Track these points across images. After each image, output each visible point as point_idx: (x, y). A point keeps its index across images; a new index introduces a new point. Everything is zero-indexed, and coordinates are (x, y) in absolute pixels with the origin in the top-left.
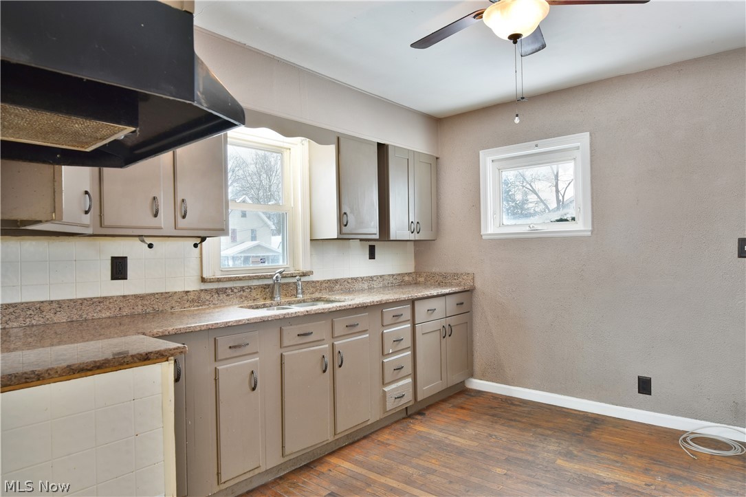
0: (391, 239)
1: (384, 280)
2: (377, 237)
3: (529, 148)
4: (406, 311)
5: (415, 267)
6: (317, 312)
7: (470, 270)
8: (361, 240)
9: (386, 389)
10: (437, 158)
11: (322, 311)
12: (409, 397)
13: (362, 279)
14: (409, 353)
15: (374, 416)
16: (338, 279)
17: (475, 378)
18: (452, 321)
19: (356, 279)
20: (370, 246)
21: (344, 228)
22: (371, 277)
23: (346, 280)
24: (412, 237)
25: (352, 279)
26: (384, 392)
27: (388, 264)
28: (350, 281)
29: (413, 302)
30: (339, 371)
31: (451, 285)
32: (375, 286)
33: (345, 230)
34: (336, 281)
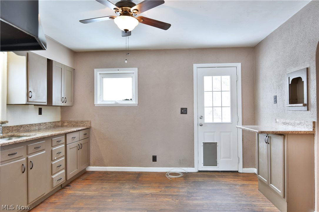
0: (53, 105)
1: (46, 125)
2: (46, 104)
3: (116, 71)
4: (63, 139)
5: (61, 118)
6: (20, 142)
7: (89, 120)
8: (35, 105)
9: (53, 177)
10: (74, 69)
11: (23, 141)
12: (64, 179)
13: (35, 124)
14: (64, 158)
15: (47, 190)
16: (22, 125)
17: (91, 166)
18: (82, 142)
19: (32, 125)
20: (39, 108)
21: (29, 99)
22: (40, 124)
23: (27, 125)
24: (63, 104)
25: (30, 125)
26: (52, 178)
27: (48, 117)
28: (29, 126)
29: (66, 134)
30: (30, 172)
31: (80, 126)
32: (42, 128)
33: (30, 100)
34: (21, 126)
